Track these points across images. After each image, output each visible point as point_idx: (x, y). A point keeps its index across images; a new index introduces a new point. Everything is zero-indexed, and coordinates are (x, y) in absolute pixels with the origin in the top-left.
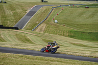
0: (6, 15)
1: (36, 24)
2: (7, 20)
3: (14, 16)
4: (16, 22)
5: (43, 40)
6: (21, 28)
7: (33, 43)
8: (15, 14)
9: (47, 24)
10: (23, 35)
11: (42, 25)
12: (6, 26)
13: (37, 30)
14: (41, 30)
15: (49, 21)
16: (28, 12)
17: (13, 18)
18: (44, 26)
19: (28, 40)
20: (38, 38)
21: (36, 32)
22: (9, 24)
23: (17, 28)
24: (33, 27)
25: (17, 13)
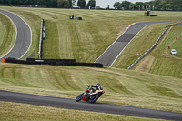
0: (81, 41)
1: (136, 57)
2: (83, 50)
3: (95, 43)
4: (99, 54)
5: (149, 87)
6: (108, 65)
7: (129, 93)
8: (97, 40)
9: (156, 56)
10: (111, 77)
11: (146, 59)
12: (81, 61)
13: (137, 69)
14: (144, 69)
15: (159, 52)
16: (120, 35)
17: (93, 47)
18: (149, 60)
19: (121, 88)
20: (138, 83)
21: (136, 73)
22: (86, 58)
23: (100, 66)
24: (129, 64)
25: (100, 37)
